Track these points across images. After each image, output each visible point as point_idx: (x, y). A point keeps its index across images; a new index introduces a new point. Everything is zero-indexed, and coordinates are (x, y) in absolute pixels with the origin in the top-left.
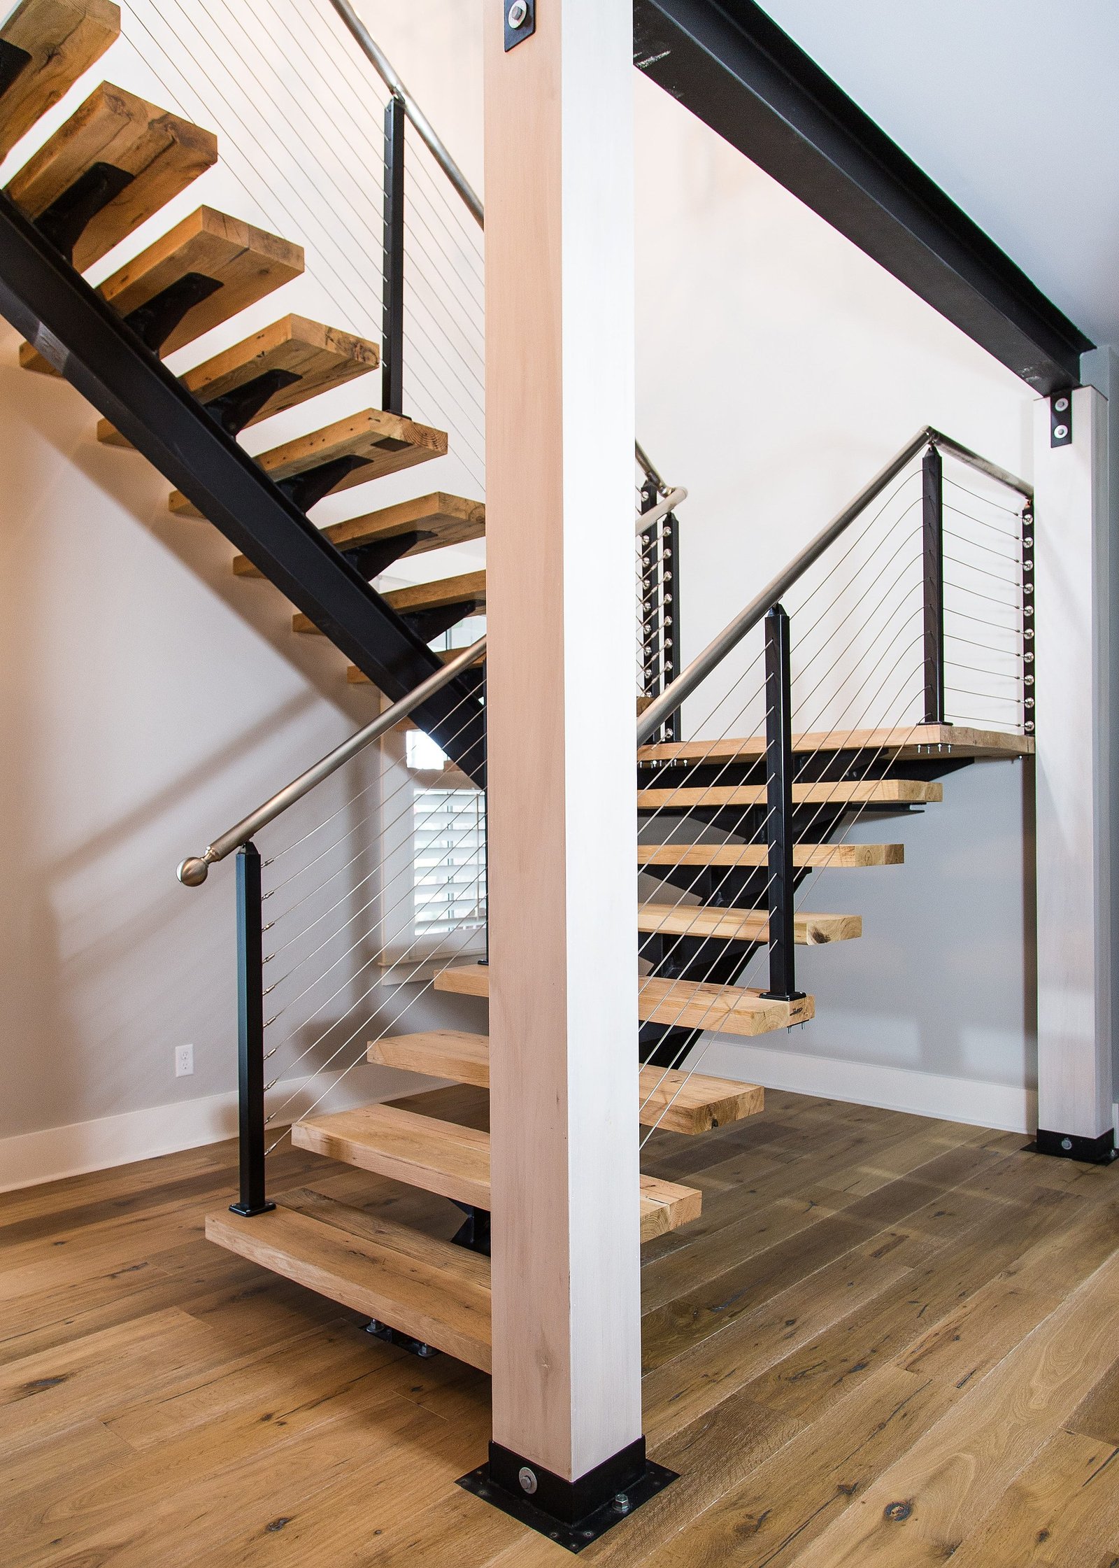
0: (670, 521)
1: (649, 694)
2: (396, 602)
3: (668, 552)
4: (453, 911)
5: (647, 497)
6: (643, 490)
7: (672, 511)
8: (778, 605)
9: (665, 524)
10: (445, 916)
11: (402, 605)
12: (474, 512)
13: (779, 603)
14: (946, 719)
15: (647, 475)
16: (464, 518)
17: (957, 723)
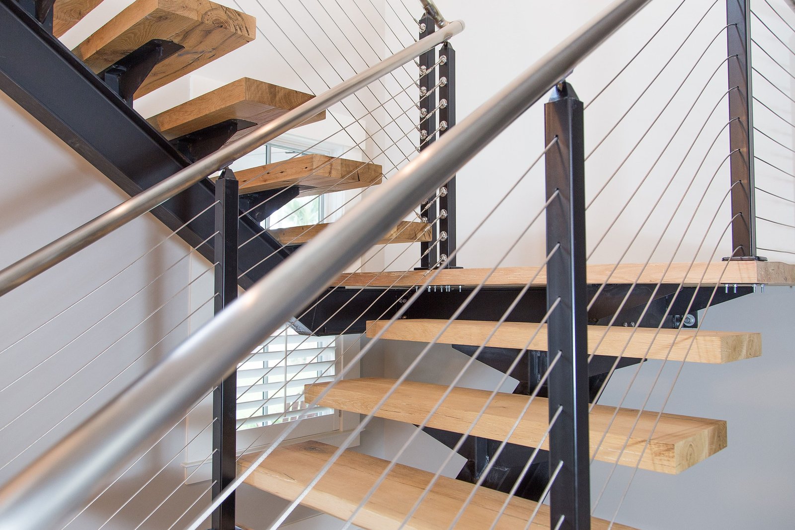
0: (447, 50)
1: (425, 219)
2: (163, 125)
3: (444, 79)
4: (267, 407)
5: (424, 28)
6: (421, 22)
7: (448, 41)
8: (565, 84)
9: (441, 53)
10: (260, 413)
11: (167, 127)
12: (209, 13)
13: (568, 80)
14: (759, 253)
15: (426, 9)
16: (196, 18)
17: (771, 257)
